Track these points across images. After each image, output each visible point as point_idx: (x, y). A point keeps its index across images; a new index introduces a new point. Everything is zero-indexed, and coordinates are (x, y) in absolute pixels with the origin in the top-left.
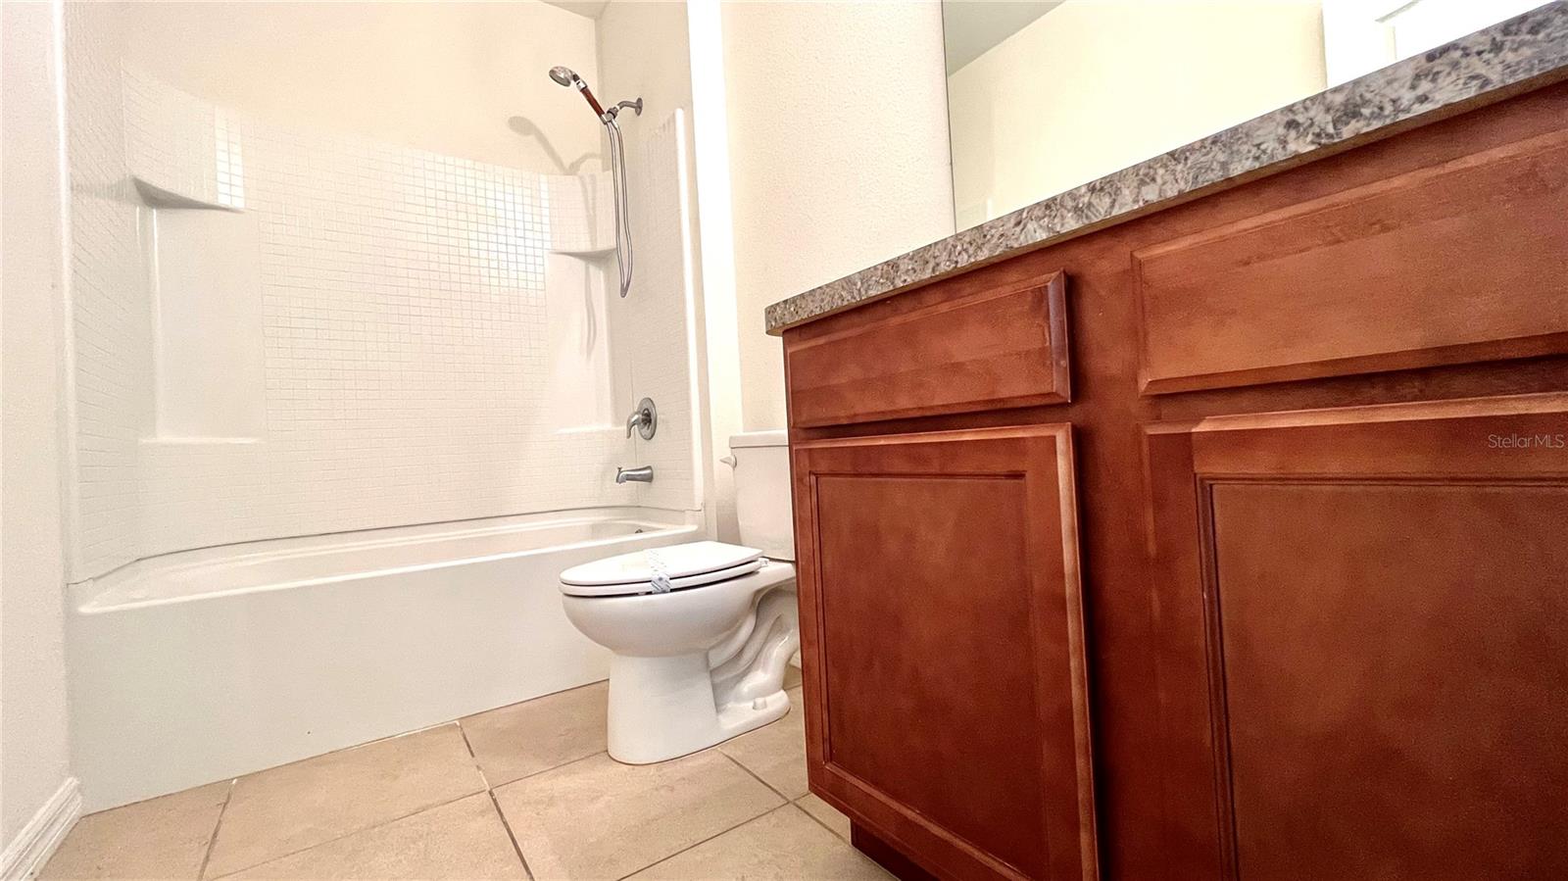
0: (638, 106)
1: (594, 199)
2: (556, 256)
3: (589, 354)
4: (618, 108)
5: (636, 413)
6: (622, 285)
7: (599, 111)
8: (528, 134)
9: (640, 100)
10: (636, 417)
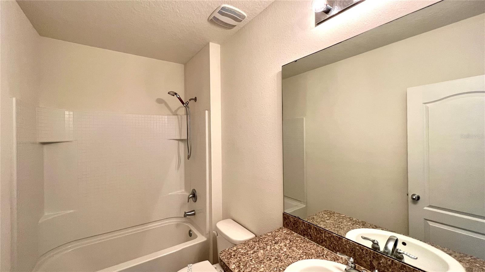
0: (195, 99)
1: (181, 123)
2: (169, 140)
3: (178, 169)
4: (189, 101)
5: (191, 194)
6: (188, 156)
7: (183, 103)
8: (162, 103)
9: (196, 98)
10: (191, 196)
